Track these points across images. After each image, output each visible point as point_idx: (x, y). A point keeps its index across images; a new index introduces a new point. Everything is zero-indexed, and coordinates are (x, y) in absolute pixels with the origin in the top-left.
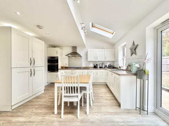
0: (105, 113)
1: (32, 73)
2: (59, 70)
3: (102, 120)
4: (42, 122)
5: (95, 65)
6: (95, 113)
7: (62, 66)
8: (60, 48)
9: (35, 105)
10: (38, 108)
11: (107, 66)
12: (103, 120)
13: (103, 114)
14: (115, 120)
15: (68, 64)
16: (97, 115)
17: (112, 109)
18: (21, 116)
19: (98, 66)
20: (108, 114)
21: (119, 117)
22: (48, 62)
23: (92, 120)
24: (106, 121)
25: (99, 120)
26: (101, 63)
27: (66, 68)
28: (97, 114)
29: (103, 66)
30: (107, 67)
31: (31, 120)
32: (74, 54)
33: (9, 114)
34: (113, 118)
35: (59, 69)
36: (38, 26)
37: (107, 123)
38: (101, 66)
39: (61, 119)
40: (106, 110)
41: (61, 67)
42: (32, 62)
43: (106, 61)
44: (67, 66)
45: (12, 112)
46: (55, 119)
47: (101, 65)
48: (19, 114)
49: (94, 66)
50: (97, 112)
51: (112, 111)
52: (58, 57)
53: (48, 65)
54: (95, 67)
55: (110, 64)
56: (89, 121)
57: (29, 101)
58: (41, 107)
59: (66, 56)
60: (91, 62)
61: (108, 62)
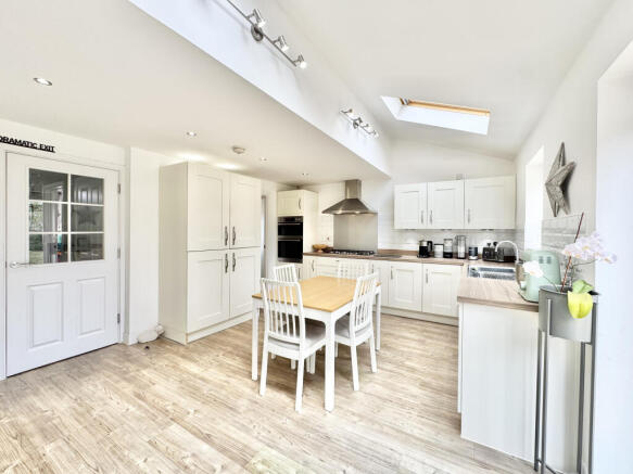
0: (386, 429)
1: (229, 265)
2: (304, 257)
3: (358, 444)
4: (222, 387)
5: (425, 244)
6: (353, 414)
7: (314, 243)
8: (308, 190)
9: (228, 344)
10: (230, 352)
11: (480, 251)
12: (362, 446)
13: (376, 427)
14: (402, 464)
15: (332, 239)
16: (355, 423)
17: (423, 424)
18: (195, 361)
19: (439, 250)
20: (396, 434)
21: (426, 461)
22: (280, 233)
23: (329, 430)
24: (371, 452)
25: (348, 440)
26: (453, 236)
27: (327, 251)
28: (356, 419)
29: (461, 251)
30: (476, 254)
31: (206, 375)
32: (352, 205)
33: (182, 350)
34: (401, 454)
35: (307, 254)
36: (235, 148)
37: (371, 460)
38: (449, 251)
39: (257, 396)
40: (396, 419)
41: (313, 247)
42: (230, 237)
43: (474, 231)
44: (331, 244)
45: (187, 348)
46: (248, 391)
47: (449, 244)
48: (195, 356)
49: (421, 248)
50: (360, 416)
51: (416, 433)
52: (301, 217)
53: (279, 243)
54: (425, 252)
55: (495, 244)
56: (321, 430)
57: (223, 333)
58: (236, 352)
59: (324, 212)
60: (408, 234)
61: (485, 234)
